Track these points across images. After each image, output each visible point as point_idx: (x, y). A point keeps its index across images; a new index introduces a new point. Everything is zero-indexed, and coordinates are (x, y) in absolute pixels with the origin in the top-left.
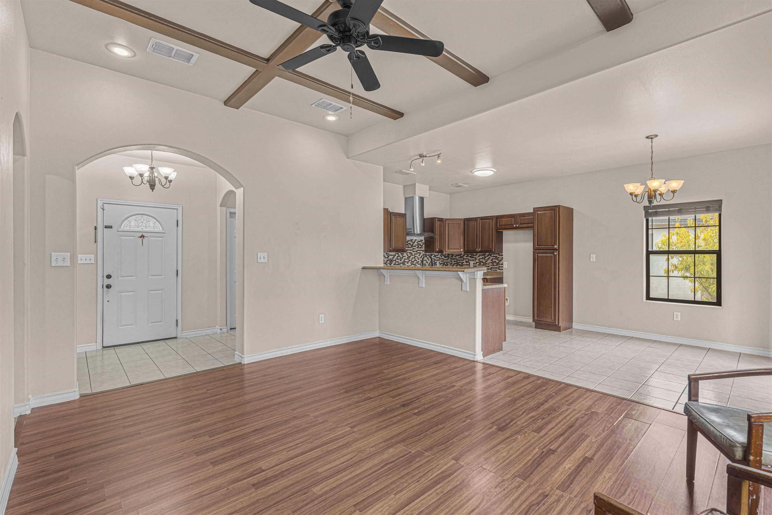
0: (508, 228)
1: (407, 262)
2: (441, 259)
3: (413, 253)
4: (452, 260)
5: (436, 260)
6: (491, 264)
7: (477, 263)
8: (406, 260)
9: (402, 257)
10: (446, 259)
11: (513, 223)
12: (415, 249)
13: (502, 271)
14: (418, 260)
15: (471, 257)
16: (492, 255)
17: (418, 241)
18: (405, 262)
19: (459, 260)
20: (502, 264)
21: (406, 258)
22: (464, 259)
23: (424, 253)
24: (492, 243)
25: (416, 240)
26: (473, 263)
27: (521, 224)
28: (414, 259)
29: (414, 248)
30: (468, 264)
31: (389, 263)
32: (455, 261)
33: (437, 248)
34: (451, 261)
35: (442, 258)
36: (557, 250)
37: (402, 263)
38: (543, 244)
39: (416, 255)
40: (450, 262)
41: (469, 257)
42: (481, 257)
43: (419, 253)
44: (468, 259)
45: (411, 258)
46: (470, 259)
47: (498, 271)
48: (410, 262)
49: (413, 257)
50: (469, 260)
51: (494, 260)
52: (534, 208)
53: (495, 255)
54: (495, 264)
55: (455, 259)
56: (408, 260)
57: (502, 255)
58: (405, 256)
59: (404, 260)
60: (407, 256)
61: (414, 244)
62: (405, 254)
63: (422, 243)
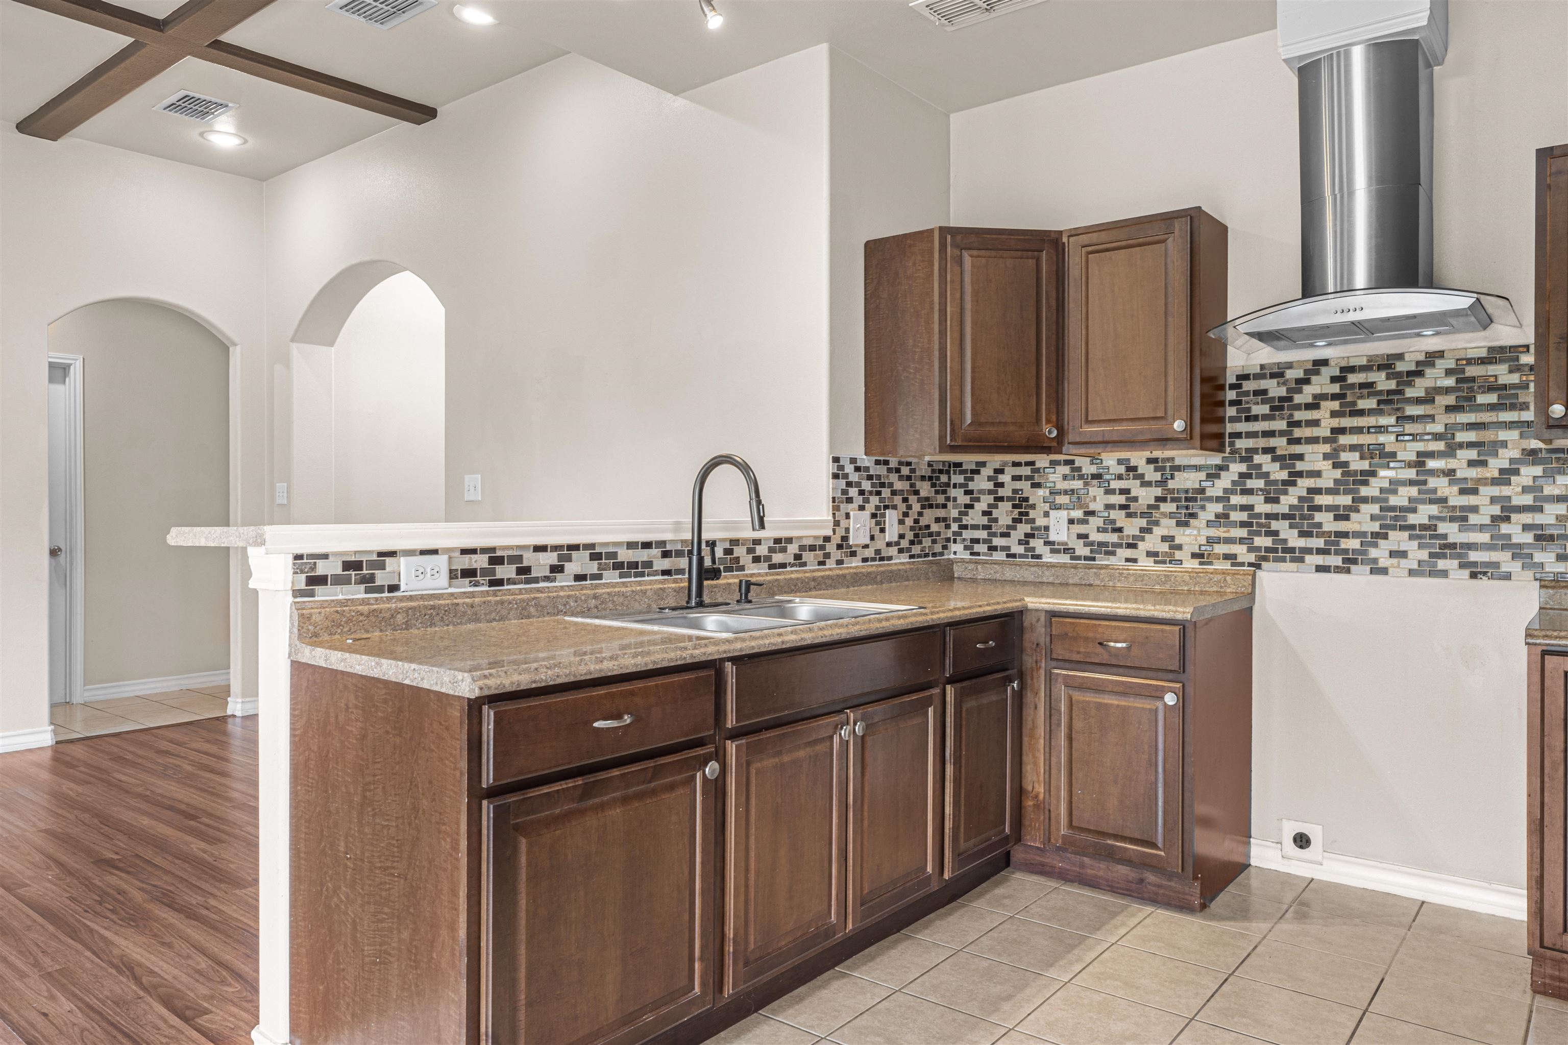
1: (1329, 508)
3: (1407, 451)
8: (1321, 499)
9: (1284, 475)
12: (1428, 418)
14: (1458, 500)
17: (1463, 361)
18: (1319, 508)
21: (1325, 482)
23: (1537, 443)
25: (1435, 354)
28: (1409, 491)
29: (1413, 409)
31: (1171, 515)
37: (1285, 517)
39: (1432, 463)
43: (1474, 445)
45: (1379, 482)
48: (1372, 508)
49: (1409, 473)
56: (1345, 500)
58: (1317, 474)
59: (1301, 499)
60: (1337, 474)
61: (1305, 392)
62: (1314, 461)
63: (1519, 367)
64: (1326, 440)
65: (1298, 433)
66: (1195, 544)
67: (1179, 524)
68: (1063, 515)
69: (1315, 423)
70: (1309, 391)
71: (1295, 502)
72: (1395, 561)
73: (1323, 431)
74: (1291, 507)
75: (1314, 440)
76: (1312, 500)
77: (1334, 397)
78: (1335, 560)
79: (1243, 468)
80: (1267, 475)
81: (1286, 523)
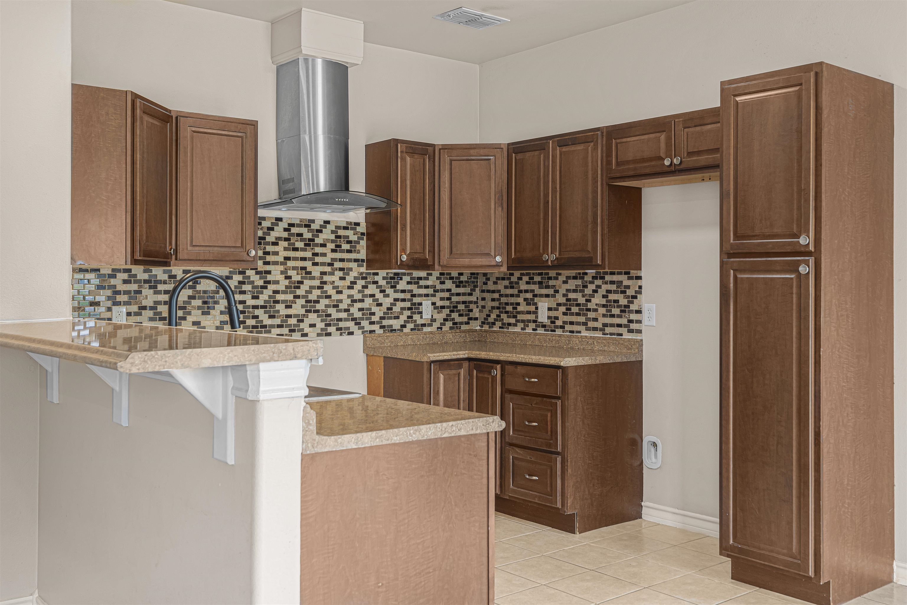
0: (647, 171)
1: (284, 302)
2: (443, 291)
3: (316, 271)
4: (485, 295)
5: (420, 295)
6: (602, 311)
7: (559, 305)
8: (279, 297)
9: (261, 283)
10: (461, 290)
11: (662, 155)
12: (324, 255)
13: (637, 337)
14: (335, 297)
15: (540, 283)
16: (608, 278)
17: (338, 227)
18: (277, 302)
19: (507, 296)
20: (639, 312)
21: (281, 287)
22: (520, 291)
23: (363, 269)
24: (595, 233)
25: (327, 222)
26: (546, 305)
27: (690, 154)
28: (317, 292)
29: (318, 250)
30: (532, 308)
31: (199, 308)
32: (493, 300)
33: (404, 250)
34: (483, 299)
35: (444, 287)
36: (809, 254)
37: (262, 307)
38: (757, 232)
39: (326, 278)
40: (481, 303)
41: (534, 283)
42: (572, 284)
43: (341, 269)
44: (532, 291)
45: (304, 287)
46: (538, 291)
47: (627, 336)
48: (302, 301)
49: (317, 283)
50: (535, 296)
51: (612, 297)
52: (722, 83)
53: (615, 278)
54: (616, 311)
55: (494, 292)
56: (290, 297)
57: (639, 278)
58: (277, 282)
59: (270, 297)
60: (287, 282)
61: (271, 235)
62: (276, 275)
63: (357, 233)
64: (282, 264)
65: (269, 258)
66: (213, 326)
67: (203, 313)
68: (124, 309)
69: (276, 253)
70: (274, 235)
71: (267, 298)
72: (311, 329)
73: (280, 259)
74: (265, 301)
75: (276, 263)
76: (275, 297)
77: (286, 239)
78: (285, 331)
79: (240, 278)
80: (253, 282)
81: (263, 310)
